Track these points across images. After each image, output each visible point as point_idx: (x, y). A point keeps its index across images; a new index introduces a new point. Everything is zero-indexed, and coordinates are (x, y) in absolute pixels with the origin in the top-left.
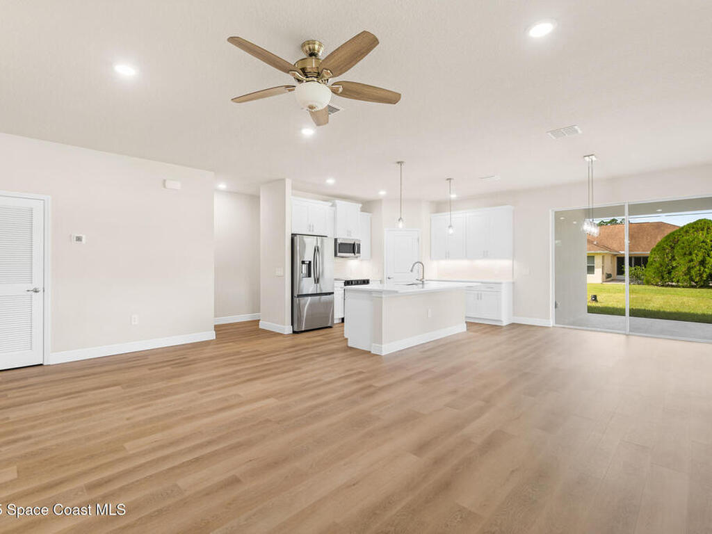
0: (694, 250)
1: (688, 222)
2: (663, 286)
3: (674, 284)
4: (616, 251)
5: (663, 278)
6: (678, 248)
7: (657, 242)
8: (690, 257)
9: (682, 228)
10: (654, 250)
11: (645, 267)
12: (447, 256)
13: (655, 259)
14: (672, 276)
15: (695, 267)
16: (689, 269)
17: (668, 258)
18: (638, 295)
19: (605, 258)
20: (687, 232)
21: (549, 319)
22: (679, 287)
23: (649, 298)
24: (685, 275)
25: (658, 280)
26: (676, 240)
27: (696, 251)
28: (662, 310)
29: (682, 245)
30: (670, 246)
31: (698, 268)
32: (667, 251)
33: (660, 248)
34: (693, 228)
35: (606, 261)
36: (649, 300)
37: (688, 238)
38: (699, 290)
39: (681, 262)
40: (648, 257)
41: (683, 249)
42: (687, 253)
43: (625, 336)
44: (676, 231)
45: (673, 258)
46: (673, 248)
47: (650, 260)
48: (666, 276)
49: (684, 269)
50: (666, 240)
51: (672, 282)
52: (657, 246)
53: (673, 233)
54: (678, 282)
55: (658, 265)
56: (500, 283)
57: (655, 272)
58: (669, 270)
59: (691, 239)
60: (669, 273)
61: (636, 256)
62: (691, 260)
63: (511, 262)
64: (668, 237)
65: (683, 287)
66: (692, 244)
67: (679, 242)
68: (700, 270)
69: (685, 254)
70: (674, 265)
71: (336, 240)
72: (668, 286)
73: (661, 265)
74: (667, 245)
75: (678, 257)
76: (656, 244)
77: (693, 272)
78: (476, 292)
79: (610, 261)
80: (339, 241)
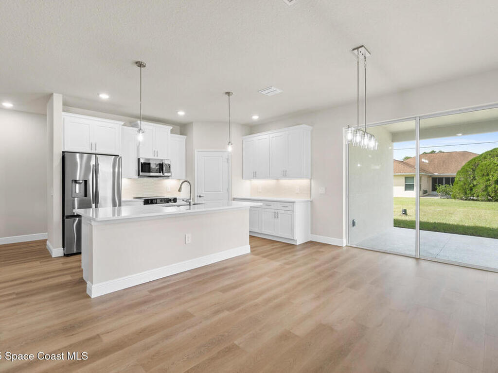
0: (491, 172)
1: (486, 151)
2: (466, 200)
3: (474, 198)
4: (431, 173)
5: (466, 193)
6: (478, 170)
7: (462, 165)
8: (487, 177)
9: (482, 155)
10: (459, 172)
11: (453, 185)
12: (255, 176)
13: (460, 179)
14: (473, 192)
15: (491, 185)
16: (487, 186)
17: (470, 178)
18: (445, 208)
19: (423, 178)
20: (485, 158)
21: (342, 238)
22: (479, 201)
23: (452, 212)
24: (484, 191)
25: (462, 195)
26: (477, 164)
27: (492, 173)
28: (461, 224)
29: (481, 168)
30: (472, 169)
31: (493, 186)
32: (469, 173)
33: (464, 171)
34: (490, 155)
35: (423, 181)
36: (451, 214)
37: (485, 162)
38: (494, 203)
39: (481, 181)
40: (454, 178)
41: (482, 171)
42: (485, 174)
43: (414, 260)
44: (477, 158)
45: (474, 178)
46: (474, 170)
47: (456, 180)
48: (468, 192)
49: (482, 186)
50: (469, 164)
51: (473, 197)
52: (462, 169)
53: (474, 159)
54: (478, 196)
55: (462, 183)
56: (294, 202)
57: (460, 189)
58: (471, 187)
59: (488, 164)
60: (471, 190)
61: (446, 177)
62: (489, 180)
63: (309, 181)
64: (470, 162)
65: (482, 201)
66: (489, 168)
67: (479, 166)
68: (495, 188)
69: (484, 175)
70: (475, 184)
71: (139, 160)
72: (470, 200)
73: (465, 184)
74: (469, 168)
75: (478, 177)
76: (461, 168)
77: (489, 189)
78: (274, 211)
79: (426, 181)
80: (142, 161)
